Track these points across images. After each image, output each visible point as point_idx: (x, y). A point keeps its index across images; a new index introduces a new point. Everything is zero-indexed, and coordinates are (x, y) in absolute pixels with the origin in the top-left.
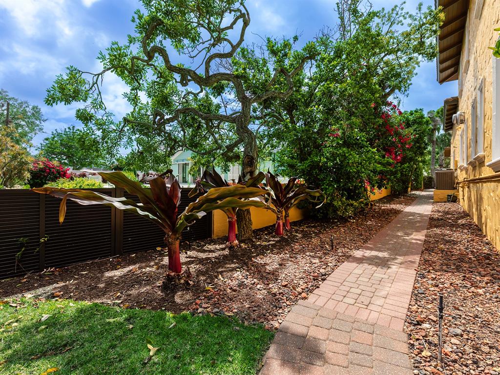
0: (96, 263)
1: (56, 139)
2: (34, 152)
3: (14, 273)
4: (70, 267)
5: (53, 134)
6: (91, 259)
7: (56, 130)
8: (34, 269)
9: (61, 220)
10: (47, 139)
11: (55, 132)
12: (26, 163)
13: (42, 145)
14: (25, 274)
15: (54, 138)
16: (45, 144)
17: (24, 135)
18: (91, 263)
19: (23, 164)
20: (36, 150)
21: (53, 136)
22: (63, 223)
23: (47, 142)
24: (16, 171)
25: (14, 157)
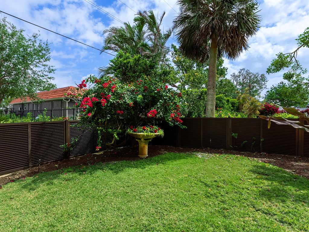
0: (286, 156)
1: (273, 91)
2: (261, 100)
3: (251, 151)
4: (273, 155)
5: (271, 88)
6: (284, 154)
7: (273, 85)
8: (258, 151)
9: (269, 127)
10: (268, 92)
11: (272, 87)
12: (257, 106)
13: (265, 95)
14: (255, 152)
15: (272, 90)
16: (267, 94)
17: (256, 91)
18: (284, 156)
19: (256, 106)
20: (263, 98)
21: (271, 89)
22: (269, 129)
23: (268, 93)
24: (253, 111)
25: (252, 103)
